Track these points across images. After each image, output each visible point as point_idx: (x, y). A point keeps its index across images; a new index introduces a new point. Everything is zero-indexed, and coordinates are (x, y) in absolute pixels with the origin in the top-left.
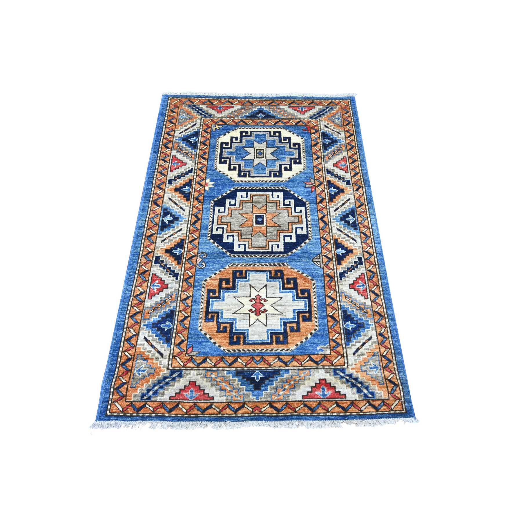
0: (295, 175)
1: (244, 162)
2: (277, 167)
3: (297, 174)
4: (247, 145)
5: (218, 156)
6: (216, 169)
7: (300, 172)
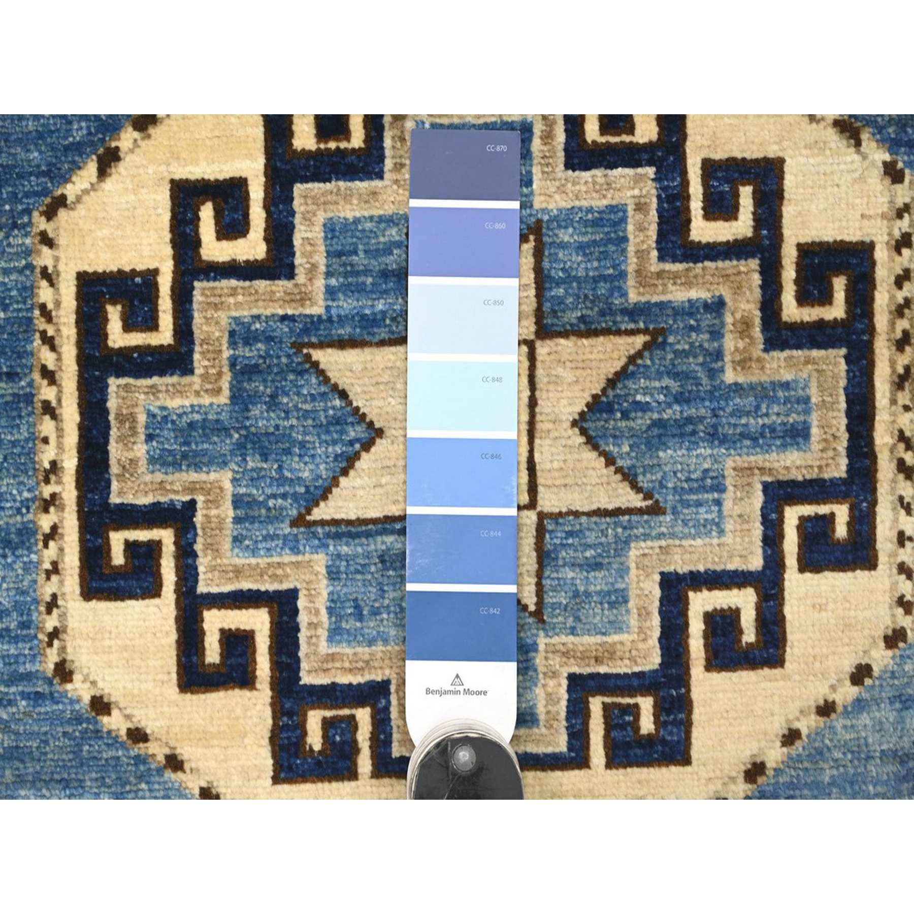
0: (806, 725)
1: (320, 561)
2: (643, 613)
3: (826, 709)
4: (346, 305)
5: (69, 491)
6: (64, 672)
7: (860, 674)
